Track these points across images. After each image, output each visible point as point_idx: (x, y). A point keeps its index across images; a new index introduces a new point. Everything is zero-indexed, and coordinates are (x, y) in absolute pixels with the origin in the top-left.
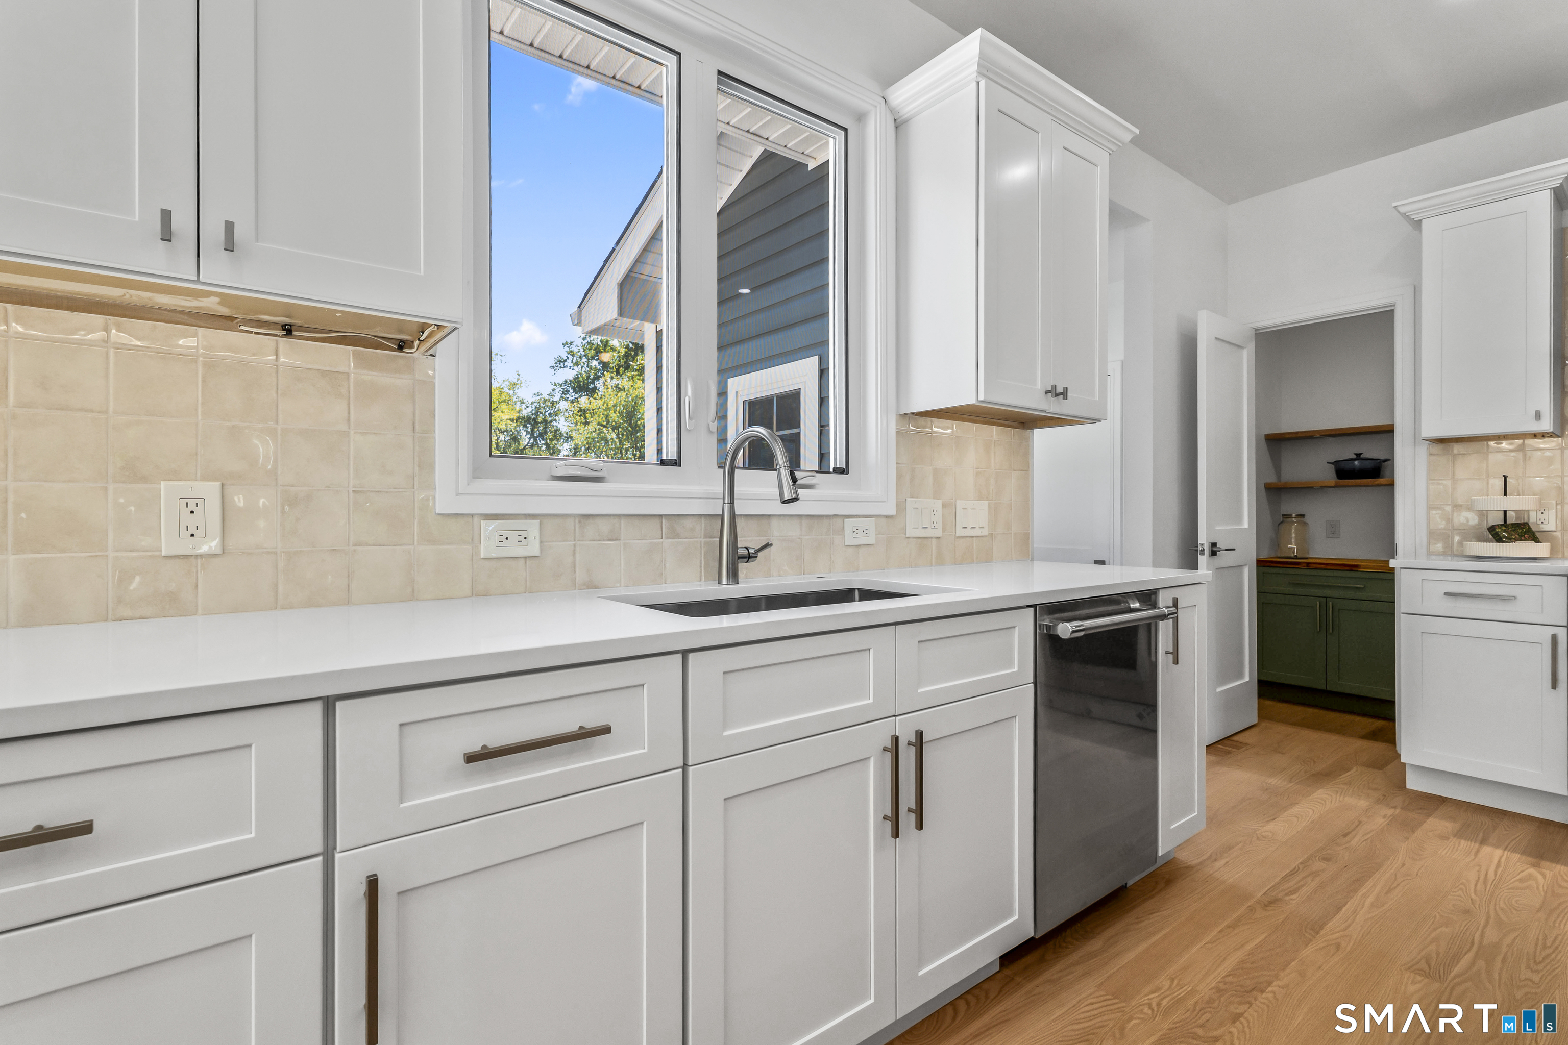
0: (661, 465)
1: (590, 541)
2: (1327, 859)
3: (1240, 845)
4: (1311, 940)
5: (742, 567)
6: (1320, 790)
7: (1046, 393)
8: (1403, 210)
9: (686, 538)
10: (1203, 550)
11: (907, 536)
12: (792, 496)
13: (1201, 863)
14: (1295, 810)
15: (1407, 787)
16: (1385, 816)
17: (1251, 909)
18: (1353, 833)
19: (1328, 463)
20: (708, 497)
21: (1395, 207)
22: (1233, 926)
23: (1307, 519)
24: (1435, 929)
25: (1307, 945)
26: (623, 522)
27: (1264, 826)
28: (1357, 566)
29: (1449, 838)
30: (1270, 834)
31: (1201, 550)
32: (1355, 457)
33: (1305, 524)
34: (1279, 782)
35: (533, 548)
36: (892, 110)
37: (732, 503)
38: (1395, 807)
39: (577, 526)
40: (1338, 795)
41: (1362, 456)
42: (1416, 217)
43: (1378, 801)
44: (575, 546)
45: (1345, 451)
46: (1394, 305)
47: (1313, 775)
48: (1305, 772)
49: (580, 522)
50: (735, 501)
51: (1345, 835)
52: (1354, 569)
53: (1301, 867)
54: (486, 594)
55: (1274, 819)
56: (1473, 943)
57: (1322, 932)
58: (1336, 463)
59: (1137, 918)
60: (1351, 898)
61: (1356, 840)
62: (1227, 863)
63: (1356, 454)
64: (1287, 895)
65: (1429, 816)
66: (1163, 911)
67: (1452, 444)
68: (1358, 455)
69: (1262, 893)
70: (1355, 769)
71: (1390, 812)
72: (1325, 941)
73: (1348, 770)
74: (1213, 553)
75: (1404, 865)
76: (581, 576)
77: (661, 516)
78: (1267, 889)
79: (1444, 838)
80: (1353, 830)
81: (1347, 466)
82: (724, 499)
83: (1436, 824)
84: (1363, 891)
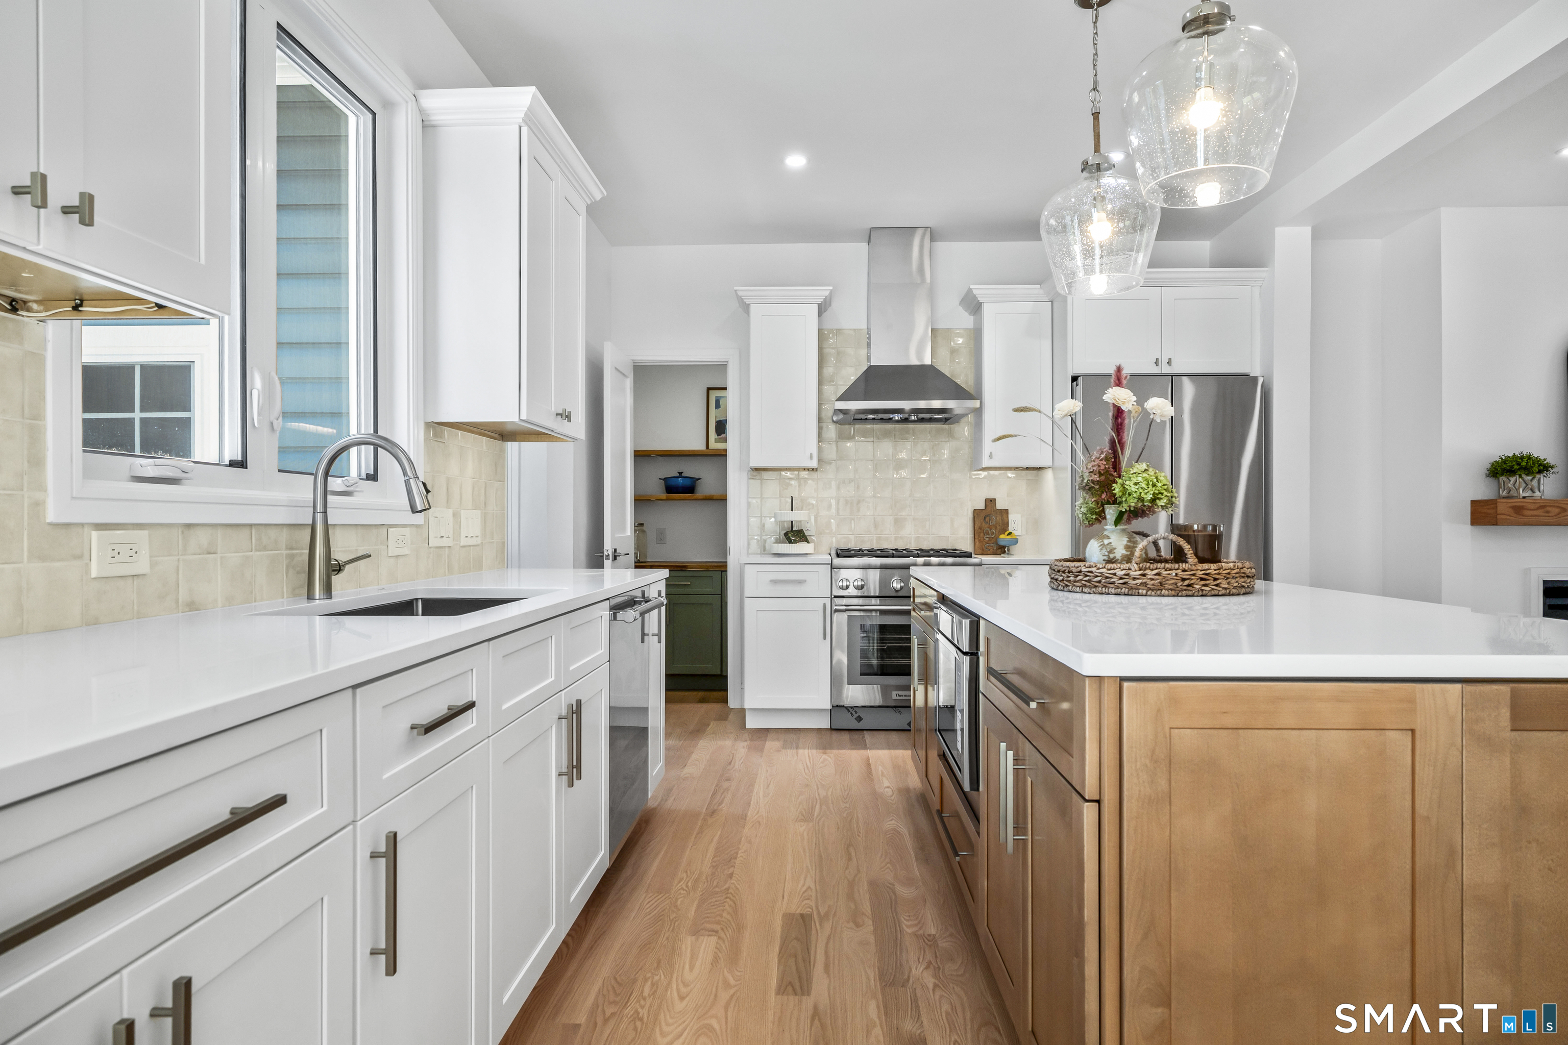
0: (230, 467)
1: (192, 555)
2: (728, 780)
3: (676, 786)
4: (745, 825)
5: (336, 579)
6: (701, 741)
7: (557, 415)
8: (740, 293)
9: (271, 550)
10: (608, 556)
11: (430, 545)
12: (425, 507)
13: (659, 805)
14: (694, 757)
15: (746, 727)
16: (744, 747)
17: (705, 820)
18: (733, 761)
19: (660, 479)
20: (294, 505)
21: (736, 290)
22: (701, 832)
23: (644, 528)
24: (798, 799)
25: (744, 828)
26: (220, 532)
27: (682, 771)
28: (685, 567)
29: (781, 751)
30: (688, 775)
31: (607, 556)
32: (678, 475)
33: (644, 531)
34: (674, 742)
35: (142, 565)
36: (421, 111)
37: (325, 512)
38: (746, 741)
39: (180, 537)
40: (713, 742)
41: (683, 475)
42: (747, 302)
43: (735, 740)
44: (179, 560)
45: (670, 470)
46: (727, 362)
47: (691, 733)
48: (685, 732)
49: (183, 532)
50: (328, 509)
51: (730, 763)
52: (683, 569)
53: (717, 788)
54: (96, 622)
55: (686, 765)
56: (816, 799)
57: (748, 819)
58: (665, 479)
59: (642, 848)
60: (752, 796)
61: (737, 764)
62: (674, 799)
63: (679, 473)
64: (719, 806)
65: (765, 741)
66: (655, 838)
67: (761, 472)
68: (680, 473)
69: (705, 809)
70: (712, 723)
71: (745, 744)
72: (752, 822)
73: (708, 725)
74: (615, 558)
75: (767, 771)
76: (183, 595)
77: (251, 525)
78: (706, 806)
79: (779, 751)
80: (732, 759)
81: (673, 483)
82: (315, 507)
83: (771, 744)
84: (755, 791)
